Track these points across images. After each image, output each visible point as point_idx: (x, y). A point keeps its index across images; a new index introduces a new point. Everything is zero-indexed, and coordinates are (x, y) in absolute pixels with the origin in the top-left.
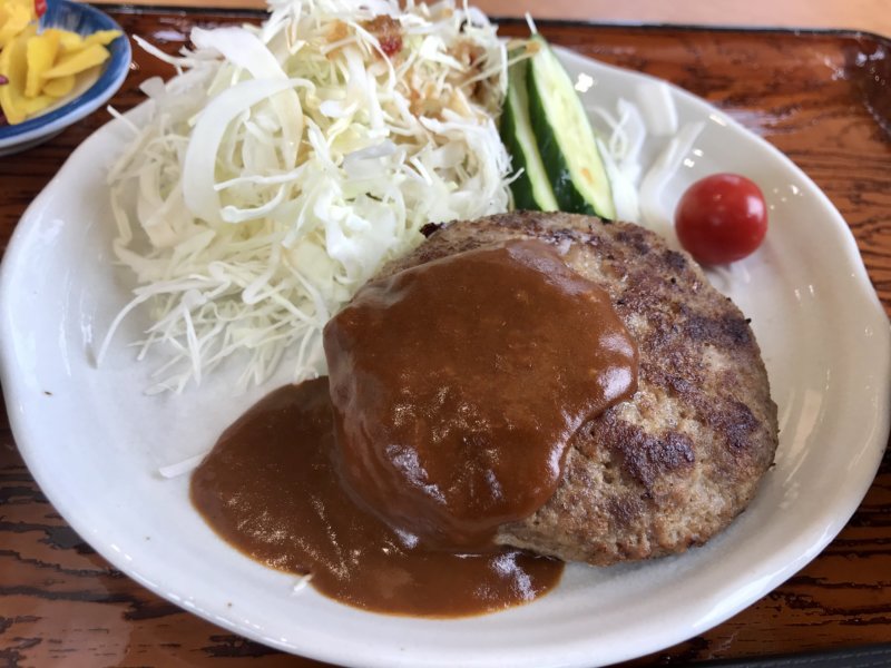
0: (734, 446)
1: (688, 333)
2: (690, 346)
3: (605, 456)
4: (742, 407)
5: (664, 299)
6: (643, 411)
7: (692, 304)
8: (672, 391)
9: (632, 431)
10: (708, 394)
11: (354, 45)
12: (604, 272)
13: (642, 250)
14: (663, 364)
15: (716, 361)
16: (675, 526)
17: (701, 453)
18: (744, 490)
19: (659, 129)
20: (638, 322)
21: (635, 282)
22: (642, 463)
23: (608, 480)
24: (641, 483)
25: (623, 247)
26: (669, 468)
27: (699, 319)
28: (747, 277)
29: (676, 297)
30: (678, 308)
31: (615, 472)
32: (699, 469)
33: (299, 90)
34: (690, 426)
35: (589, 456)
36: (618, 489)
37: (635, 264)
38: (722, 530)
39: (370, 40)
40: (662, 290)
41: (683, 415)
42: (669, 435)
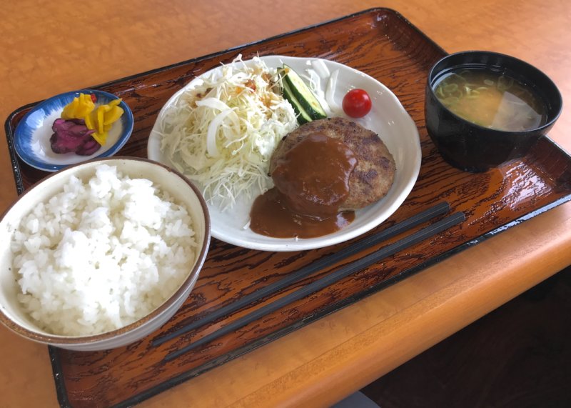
0: (386, 168)
1: (364, 144)
2: (366, 147)
3: (357, 180)
4: (384, 158)
5: (355, 137)
6: (362, 167)
7: (363, 136)
8: (366, 160)
9: (361, 172)
10: (374, 157)
11: (245, 92)
12: (337, 135)
13: (343, 124)
14: (362, 154)
15: (373, 148)
16: (379, 192)
17: (379, 172)
18: (391, 178)
19: (324, 76)
20: (351, 145)
21: (346, 135)
22: (366, 179)
23: (360, 186)
24: (368, 184)
25: (337, 125)
26: (373, 178)
27: (365, 139)
28: (370, 119)
29: (357, 135)
30: (359, 138)
31: (361, 183)
32: (380, 176)
33: (235, 111)
34: (373, 167)
35: (354, 182)
36: (363, 187)
37: (343, 129)
38: (390, 189)
39: (248, 89)
40: (353, 134)
41: (371, 165)
42: (370, 170)
